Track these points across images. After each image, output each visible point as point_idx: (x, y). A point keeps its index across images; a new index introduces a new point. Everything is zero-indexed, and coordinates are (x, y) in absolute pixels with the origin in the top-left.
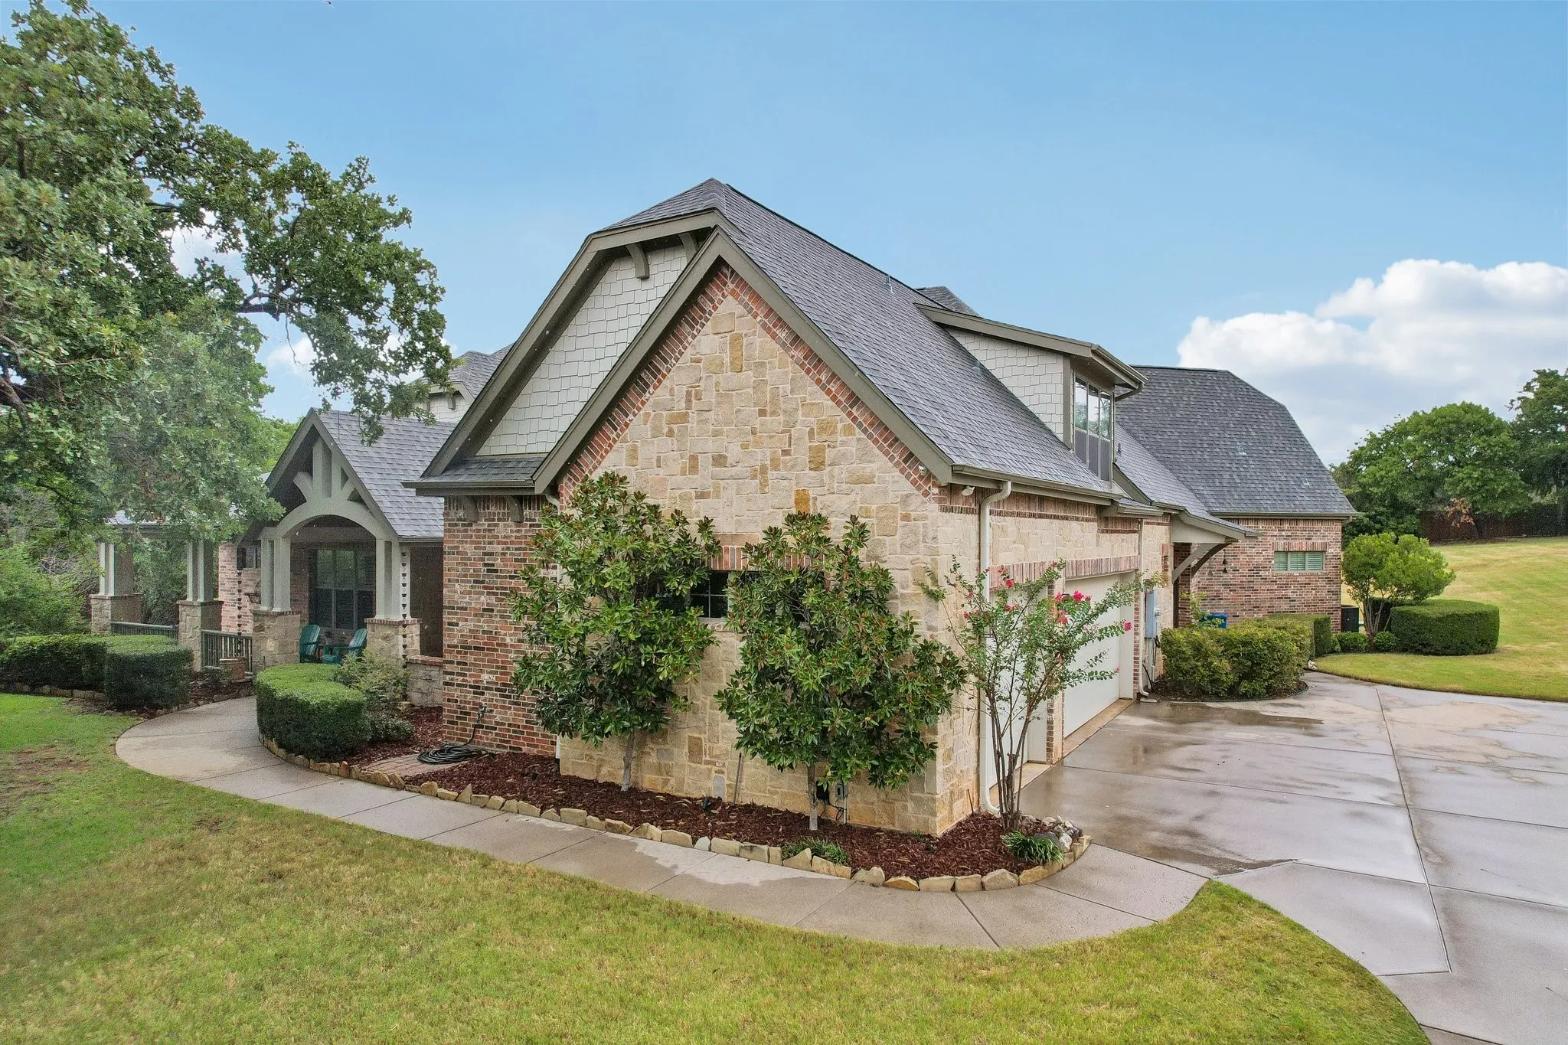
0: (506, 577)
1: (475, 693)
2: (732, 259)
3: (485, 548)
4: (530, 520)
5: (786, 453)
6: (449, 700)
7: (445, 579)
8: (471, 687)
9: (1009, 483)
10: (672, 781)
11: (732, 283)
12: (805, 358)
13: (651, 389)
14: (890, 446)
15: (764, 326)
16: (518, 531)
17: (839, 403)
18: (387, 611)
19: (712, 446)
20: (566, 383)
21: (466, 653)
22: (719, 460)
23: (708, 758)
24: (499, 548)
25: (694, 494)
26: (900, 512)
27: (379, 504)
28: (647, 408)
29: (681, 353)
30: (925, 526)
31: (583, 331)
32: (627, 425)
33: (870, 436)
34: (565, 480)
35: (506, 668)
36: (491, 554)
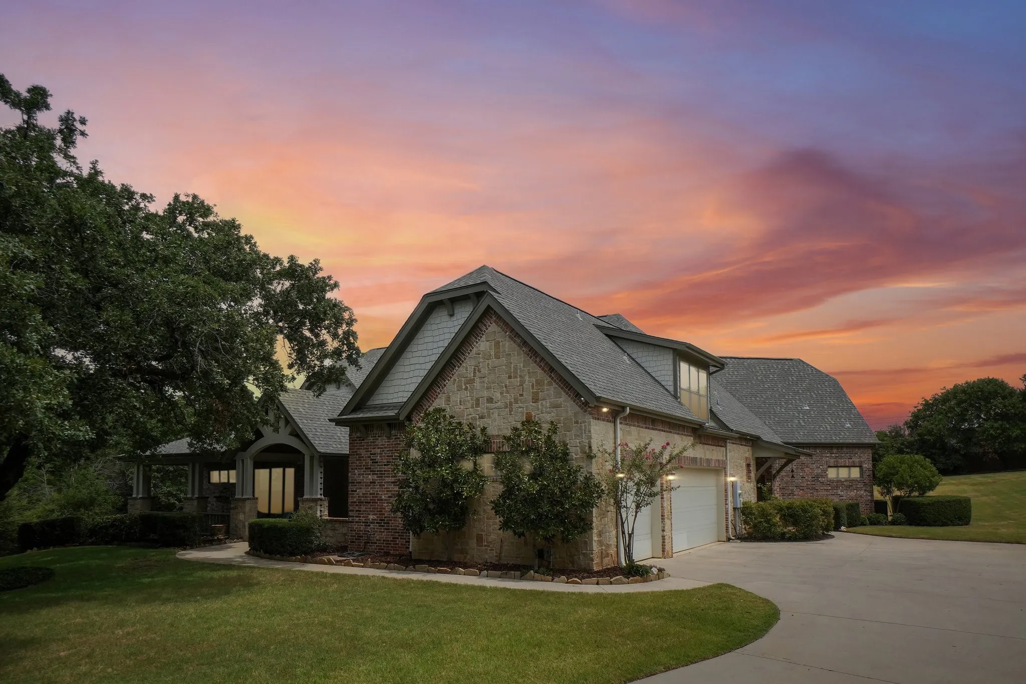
0: (382, 465)
1: (365, 525)
2: (493, 306)
3: (371, 451)
4: (395, 436)
5: (521, 395)
6: (351, 530)
7: (350, 468)
8: (363, 523)
9: (628, 408)
10: (468, 557)
11: (495, 317)
12: (529, 351)
13: (457, 368)
14: (569, 390)
15: (510, 337)
16: (389, 442)
17: (545, 372)
18: (311, 494)
19: (486, 394)
20: (413, 367)
21: (361, 505)
22: (490, 400)
23: (486, 544)
24: (379, 451)
25: (478, 417)
26: (573, 420)
27: (307, 436)
28: (455, 377)
29: (471, 350)
30: (585, 426)
31: (421, 341)
32: (445, 385)
33: (560, 386)
34: (414, 413)
35: (382, 511)
36: (375, 454)
